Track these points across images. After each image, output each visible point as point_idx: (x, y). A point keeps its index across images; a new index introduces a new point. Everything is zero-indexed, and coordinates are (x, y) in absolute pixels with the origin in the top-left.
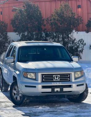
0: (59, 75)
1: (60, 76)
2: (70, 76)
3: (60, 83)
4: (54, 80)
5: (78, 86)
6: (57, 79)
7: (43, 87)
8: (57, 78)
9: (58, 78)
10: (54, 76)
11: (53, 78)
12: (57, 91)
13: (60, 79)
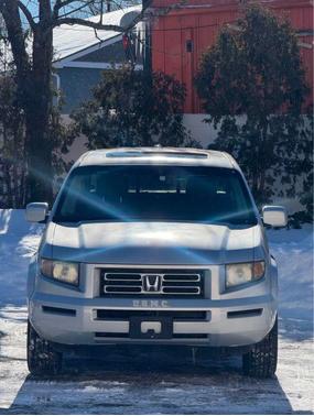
0: (162, 275)
1: (165, 277)
2: (202, 279)
3: (164, 302)
4: (143, 292)
5: (231, 315)
6: (152, 289)
7: (102, 315)
8: (152, 283)
10: (142, 275)
11: (140, 283)
12: (151, 331)
13: (164, 290)
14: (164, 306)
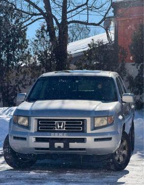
0: (65, 122)
1: (66, 123)
2: (83, 124)
4: (56, 129)
5: (96, 140)
6: (60, 128)
7: (38, 140)
9: (62, 127)
10: (56, 122)
11: (55, 126)
12: (59, 147)
13: (66, 129)
14: (65, 136)
